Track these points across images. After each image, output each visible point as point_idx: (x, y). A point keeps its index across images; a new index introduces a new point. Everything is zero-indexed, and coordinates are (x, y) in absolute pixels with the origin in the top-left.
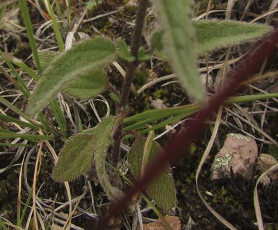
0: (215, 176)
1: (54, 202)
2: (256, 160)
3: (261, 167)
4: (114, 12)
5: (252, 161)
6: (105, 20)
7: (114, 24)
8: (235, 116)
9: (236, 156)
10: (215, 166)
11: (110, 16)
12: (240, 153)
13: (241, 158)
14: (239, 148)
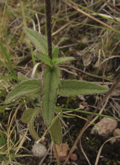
0: (92, 132)
1: (23, 127)
2: (114, 131)
3: (114, 134)
4: (73, 45)
5: (111, 131)
6: (68, 48)
7: (71, 52)
8: (113, 108)
9: (104, 127)
10: (94, 129)
11: (70, 47)
12: (106, 126)
13: (106, 128)
14: (107, 124)
